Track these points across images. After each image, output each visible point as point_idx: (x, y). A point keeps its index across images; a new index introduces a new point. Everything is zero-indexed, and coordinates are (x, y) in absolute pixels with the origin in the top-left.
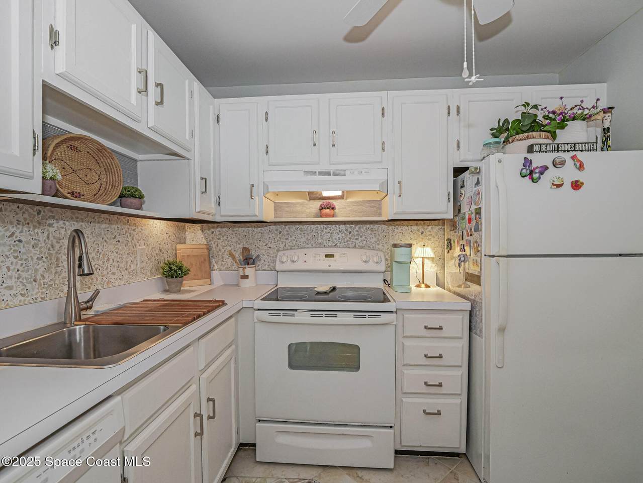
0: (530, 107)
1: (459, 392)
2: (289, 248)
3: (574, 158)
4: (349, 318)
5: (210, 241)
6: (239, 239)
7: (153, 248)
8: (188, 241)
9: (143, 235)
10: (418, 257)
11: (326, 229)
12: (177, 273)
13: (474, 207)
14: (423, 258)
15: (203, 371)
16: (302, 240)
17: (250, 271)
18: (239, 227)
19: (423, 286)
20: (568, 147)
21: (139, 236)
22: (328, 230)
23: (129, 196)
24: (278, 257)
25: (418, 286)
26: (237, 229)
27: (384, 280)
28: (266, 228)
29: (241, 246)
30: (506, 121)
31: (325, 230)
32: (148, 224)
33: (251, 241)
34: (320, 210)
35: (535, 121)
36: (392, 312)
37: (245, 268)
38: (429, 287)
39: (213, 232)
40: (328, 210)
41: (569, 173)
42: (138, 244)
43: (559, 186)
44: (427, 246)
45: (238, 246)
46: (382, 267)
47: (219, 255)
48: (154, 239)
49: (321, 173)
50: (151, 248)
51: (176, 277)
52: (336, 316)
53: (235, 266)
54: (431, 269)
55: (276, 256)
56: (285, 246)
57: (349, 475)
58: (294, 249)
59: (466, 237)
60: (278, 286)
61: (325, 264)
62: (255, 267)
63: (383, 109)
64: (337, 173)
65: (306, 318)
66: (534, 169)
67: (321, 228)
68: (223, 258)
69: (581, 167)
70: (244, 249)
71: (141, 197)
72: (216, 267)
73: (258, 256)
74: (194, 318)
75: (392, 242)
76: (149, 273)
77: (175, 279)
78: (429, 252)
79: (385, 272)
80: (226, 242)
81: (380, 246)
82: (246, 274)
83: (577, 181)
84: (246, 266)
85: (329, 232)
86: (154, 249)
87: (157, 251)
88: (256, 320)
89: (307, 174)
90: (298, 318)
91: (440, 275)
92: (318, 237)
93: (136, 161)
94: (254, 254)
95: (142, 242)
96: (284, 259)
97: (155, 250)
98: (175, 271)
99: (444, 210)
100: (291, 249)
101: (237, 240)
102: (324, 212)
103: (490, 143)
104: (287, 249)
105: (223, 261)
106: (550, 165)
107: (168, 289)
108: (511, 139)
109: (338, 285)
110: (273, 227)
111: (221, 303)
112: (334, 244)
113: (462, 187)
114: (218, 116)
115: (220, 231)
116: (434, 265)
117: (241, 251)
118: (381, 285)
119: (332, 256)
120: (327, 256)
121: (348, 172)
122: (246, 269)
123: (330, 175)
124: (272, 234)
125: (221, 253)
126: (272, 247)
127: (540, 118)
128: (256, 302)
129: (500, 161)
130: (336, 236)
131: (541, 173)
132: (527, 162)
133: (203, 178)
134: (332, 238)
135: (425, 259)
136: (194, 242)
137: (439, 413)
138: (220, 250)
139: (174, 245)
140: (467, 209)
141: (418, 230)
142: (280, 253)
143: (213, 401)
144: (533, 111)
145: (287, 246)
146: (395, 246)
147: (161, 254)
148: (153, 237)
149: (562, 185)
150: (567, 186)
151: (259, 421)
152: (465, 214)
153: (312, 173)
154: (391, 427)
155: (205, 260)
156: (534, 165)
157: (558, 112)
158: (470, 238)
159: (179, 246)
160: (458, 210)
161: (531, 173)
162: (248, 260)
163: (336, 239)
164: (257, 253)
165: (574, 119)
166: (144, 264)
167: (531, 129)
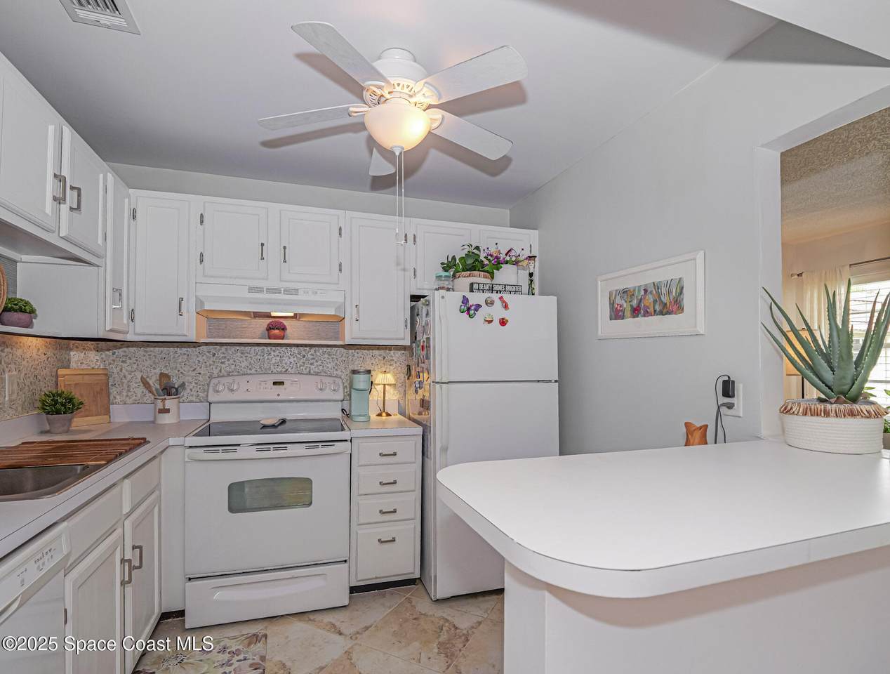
0: (473, 248)
1: (413, 517)
2: (225, 374)
3: (501, 298)
4: (300, 450)
5: (110, 364)
6: (154, 363)
7: (26, 374)
8: (73, 365)
9: (14, 357)
10: (379, 384)
11: (274, 351)
12: (65, 408)
13: (425, 336)
14: (384, 385)
15: (129, 515)
16: (243, 365)
17: (170, 403)
18: (155, 347)
19: (384, 414)
20: (500, 288)
21: (9, 358)
22: (277, 353)
23: (16, 311)
24: (211, 385)
25: (379, 415)
26: (152, 349)
27: (343, 410)
28: (194, 349)
29: (158, 371)
30: (454, 258)
31: (273, 353)
32: (20, 342)
33: (172, 365)
34: (267, 330)
35: (477, 260)
36: (346, 441)
37: (165, 399)
38: (390, 415)
39: (113, 354)
40: (277, 331)
41: (497, 312)
42: (7, 370)
43: (490, 322)
44: (388, 373)
45: (153, 371)
46: (340, 396)
47: (123, 383)
48: (28, 362)
49: (270, 291)
50: (23, 374)
51: (64, 413)
52: (285, 449)
53: (149, 397)
54: (392, 395)
55: (208, 385)
56: (220, 371)
57: (300, 620)
58: (232, 375)
59: (421, 365)
60: (211, 422)
61: (272, 393)
62: (178, 398)
63: (340, 229)
64: (287, 291)
65: (252, 452)
66: (471, 306)
67: (268, 351)
68: (129, 386)
69: (506, 307)
70: (162, 375)
71: (33, 311)
72: (119, 399)
73: (183, 384)
74: (117, 455)
75: (351, 367)
76: (20, 409)
77: (62, 416)
78: (390, 378)
79: (343, 400)
80: (135, 366)
81: (339, 373)
82: (166, 407)
83: (503, 319)
84: (166, 397)
85: (278, 356)
86: (27, 376)
87: (31, 378)
88: (187, 460)
89: (251, 290)
90: (241, 453)
91: (402, 402)
92: (264, 362)
93: (16, 262)
94: (176, 382)
95: (13, 366)
96: (221, 388)
97: (29, 377)
98: (63, 405)
99: (402, 336)
100: (229, 375)
101: (152, 364)
102: (272, 333)
103: (441, 276)
104: (223, 376)
105: (129, 391)
106: (483, 304)
107: (48, 429)
108: (458, 274)
109: (289, 416)
110: (204, 348)
111: (142, 441)
112: (284, 370)
113: (418, 315)
114: (134, 211)
115: (125, 352)
116: (396, 392)
117: (158, 378)
118: (339, 415)
119: (282, 383)
120: (275, 383)
121: (301, 292)
122: (166, 401)
123: (280, 293)
124: (203, 356)
125: (126, 381)
126: (202, 372)
127: (482, 258)
128: (187, 438)
129: (443, 297)
130: (286, 360)
131: (476, 310)
132: (465, 300)
133: (117, 290)
134: (281, 363)
135: (386, 386)
136: (84, 366)
137: (393, 540)
138: (125, 377)
139: (55, 370)
140: (421, 338)
141: (380, 355)
142: (215, 381)
143: (140, 548)
144: (476, 251)
145: (223, 371)
146: (354, 372)
147: (37, 383)
148: (26, 360)
149: (491, 321)
150: (496, 322)
151: (190, 579)
152: (420, 341)
153: (260, 290)
154: (345, 561)
155: (102, 390)
156: (471, 303)
157: (495, 255)
158: (422, 365)
159: (61, 372)
160: (414, 337)
161: (469, 309)
162: (169, 390)
163: (286, 364)
164: (181, 381)
165: (507, 262)
166: (14, 397)
167: (473, 268)
